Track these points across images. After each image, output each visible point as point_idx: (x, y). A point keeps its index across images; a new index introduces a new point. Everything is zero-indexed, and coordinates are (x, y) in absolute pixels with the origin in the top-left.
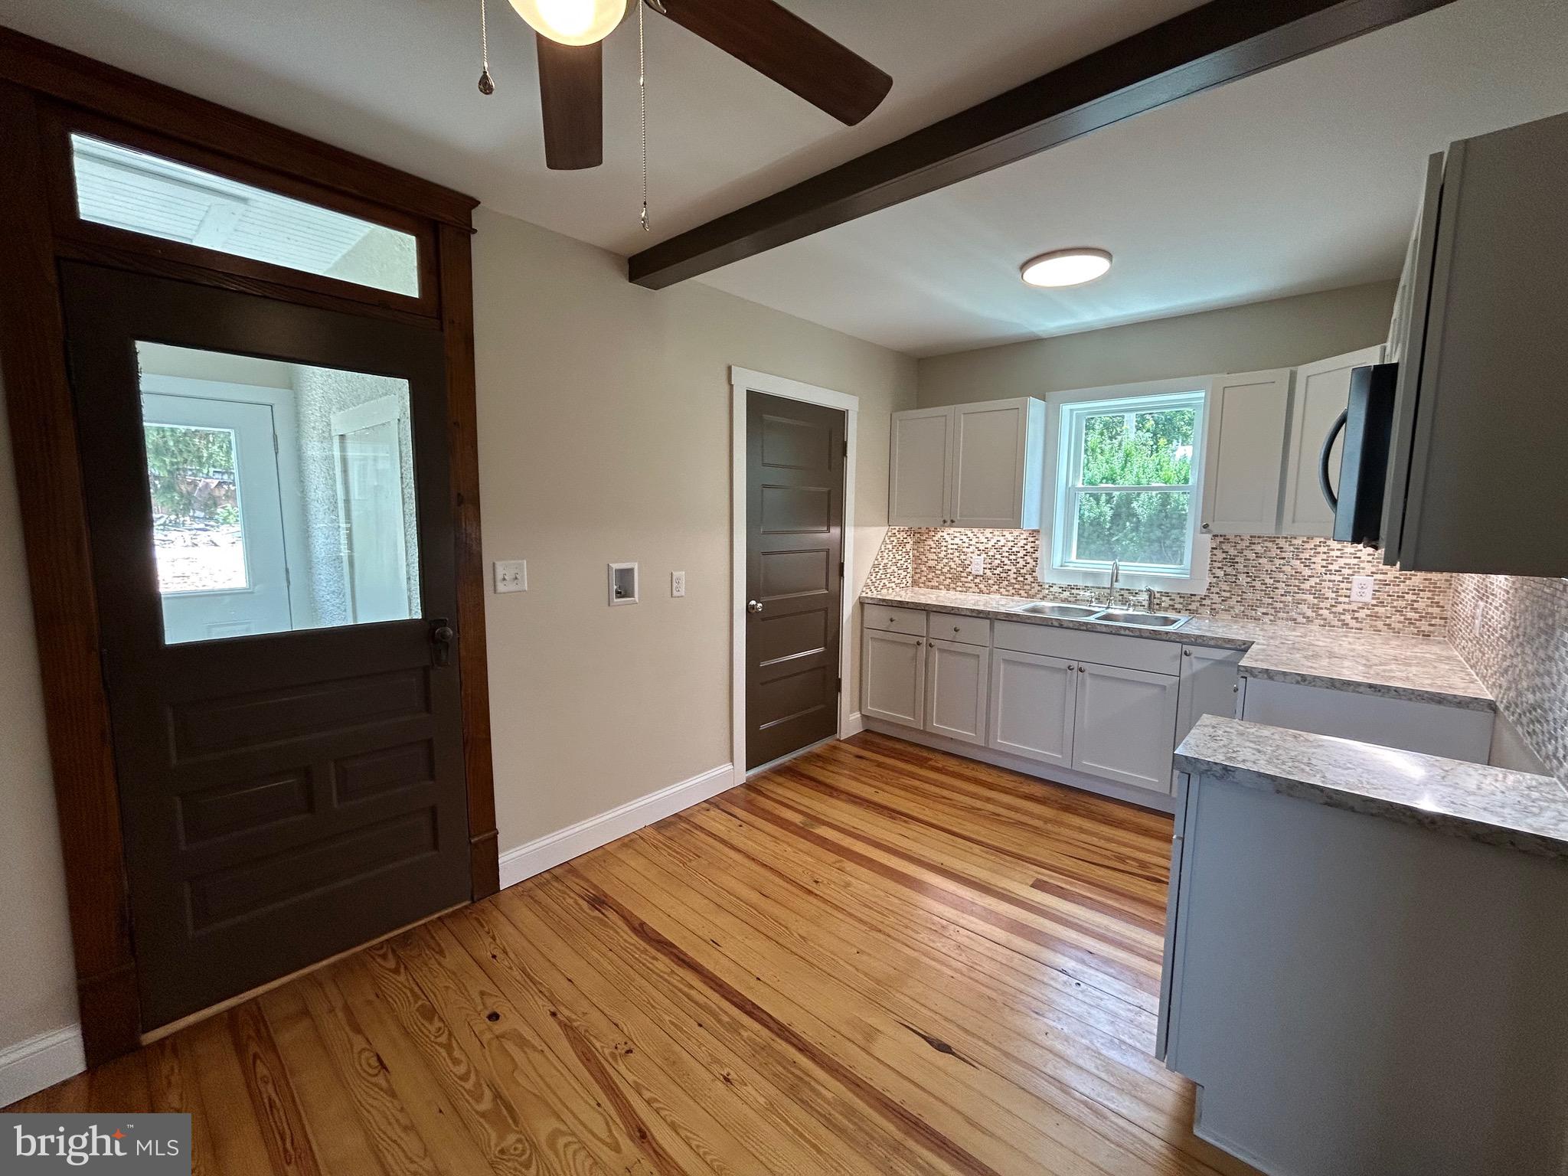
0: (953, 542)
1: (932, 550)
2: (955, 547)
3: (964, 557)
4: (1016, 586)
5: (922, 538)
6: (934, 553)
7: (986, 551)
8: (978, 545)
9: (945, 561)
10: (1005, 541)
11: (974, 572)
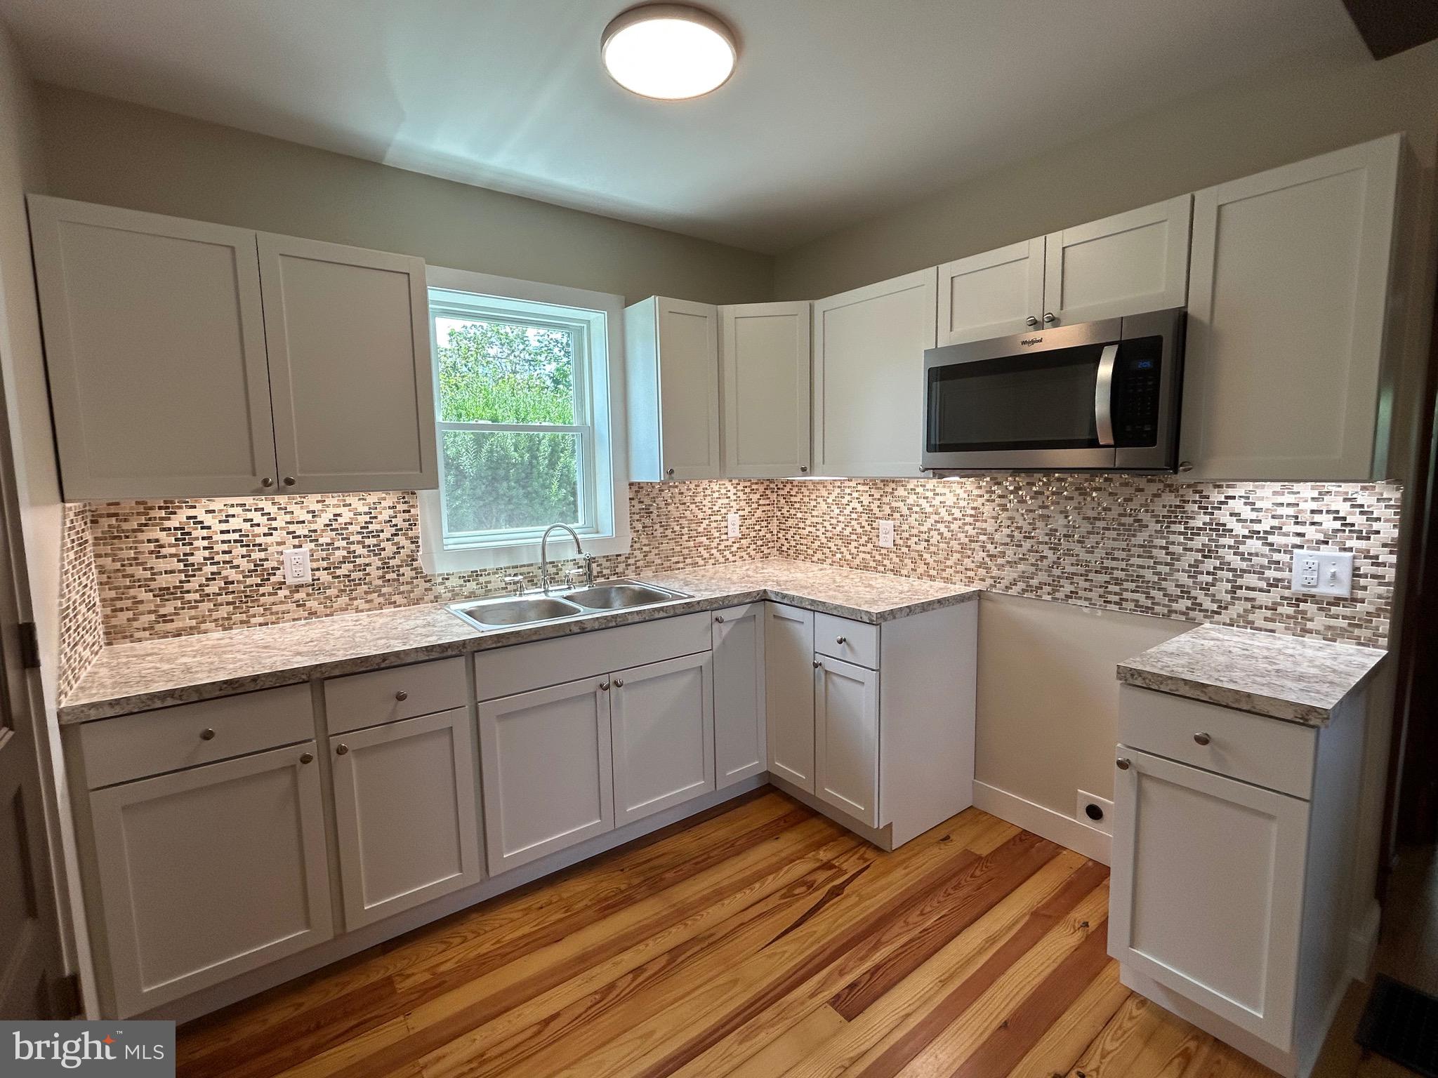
0: (224, 527)
1: (164, 551)
2: (236, 536)
3: (262, 555)
4: (384, 590)
5: (125, 526)
6: (172, 556)
7: (312, 536)
8: (292, 528)
9: (209, 569)
10: (351, 514)
11: (290, 581)
